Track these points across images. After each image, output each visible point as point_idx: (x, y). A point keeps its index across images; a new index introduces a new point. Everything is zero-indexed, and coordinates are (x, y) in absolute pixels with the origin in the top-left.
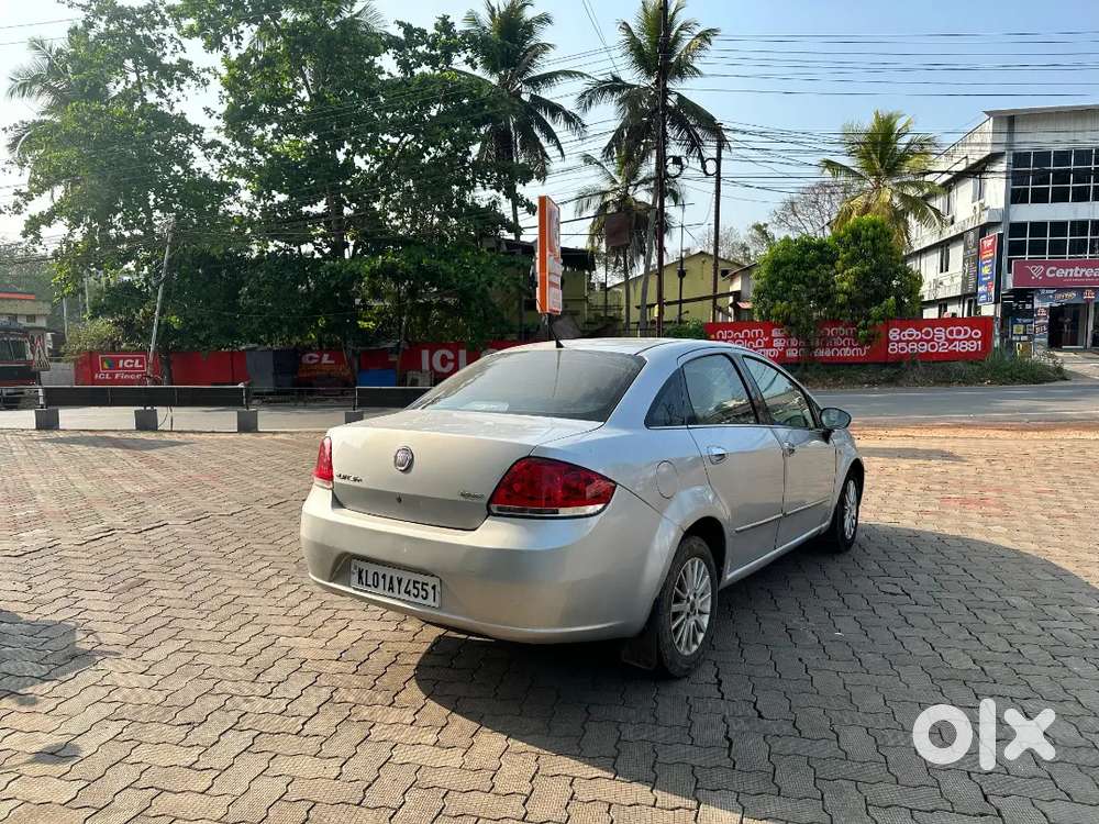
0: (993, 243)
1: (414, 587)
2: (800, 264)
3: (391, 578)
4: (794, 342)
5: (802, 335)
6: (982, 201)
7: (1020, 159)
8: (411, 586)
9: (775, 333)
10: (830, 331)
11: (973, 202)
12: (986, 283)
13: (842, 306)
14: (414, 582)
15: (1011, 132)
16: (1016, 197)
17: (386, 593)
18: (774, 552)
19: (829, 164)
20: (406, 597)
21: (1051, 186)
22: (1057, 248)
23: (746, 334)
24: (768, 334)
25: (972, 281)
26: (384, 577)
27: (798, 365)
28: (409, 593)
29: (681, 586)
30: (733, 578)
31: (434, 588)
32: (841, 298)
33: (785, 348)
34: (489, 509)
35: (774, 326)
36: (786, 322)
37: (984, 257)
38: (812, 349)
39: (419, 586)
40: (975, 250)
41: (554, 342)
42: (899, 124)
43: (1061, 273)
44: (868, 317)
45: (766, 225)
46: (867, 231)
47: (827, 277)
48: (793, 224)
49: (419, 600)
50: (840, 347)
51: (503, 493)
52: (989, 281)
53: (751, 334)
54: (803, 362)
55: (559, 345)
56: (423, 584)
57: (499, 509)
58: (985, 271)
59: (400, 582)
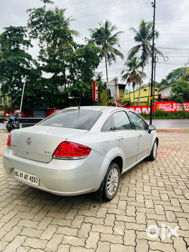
1: (32, 179)
4: (179, 107)
9: (174, 104)
14: (32, 177)
17: (24, 179)
18: (136, 163)
23: (166, 105)
29: (110, 177)
30: (124, 171)
31: (37, 179)
33: (176, 108)
34: (53, 157)
41: (78, 107)
49: (33, 182)
51: (57, 152)
55: (79, 108)
56: (34, 177)
57: (56, 157)
59: (27, 177)
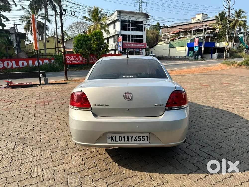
0: (121, 38)
1: (139, 138)
2: (83, 41)
3: (128, 137)
4: (84, 59)
5: (86, 57)
6: (115, 29)
7: (122, 21)
8: (137, 138)
9: (80, 57)
10: (92, 57)
11: (114, 29)
12: (120, 47)
13: (94, 51)
14: (139, 136)
15: (120, 15)
16: (122, 29)
17: (126, 142)
19: (85, 17)
20: (136, 142)
21: (124, 27)
22: (129, 40)
24: (78, 57)
25: (117, 46)
26: (124, 137)
27: (86, 64)
28: (136, 140)
31: (147, 137)
32: (94, 49)
33: (83, 60)
34: (165, 109)
35: (79, 55)
36: (82, 54)
37: (119, 41)
38: (88, 61)
39: (141, 137)
40: (117, 40)
42: (99, 10)
43: (130, 45)
44: (100, 53)
45: (66, 31)
46: (98, 34)
47: (90, 44)
48: (72, 31)
49: (141, 142)
50: (94, 60)
52: (121, 46)
53: (74, 57)
54: (87, 63)
56: (143, 136)
57: (168, 108)
58: (120, 44)
59: (132, 137)
